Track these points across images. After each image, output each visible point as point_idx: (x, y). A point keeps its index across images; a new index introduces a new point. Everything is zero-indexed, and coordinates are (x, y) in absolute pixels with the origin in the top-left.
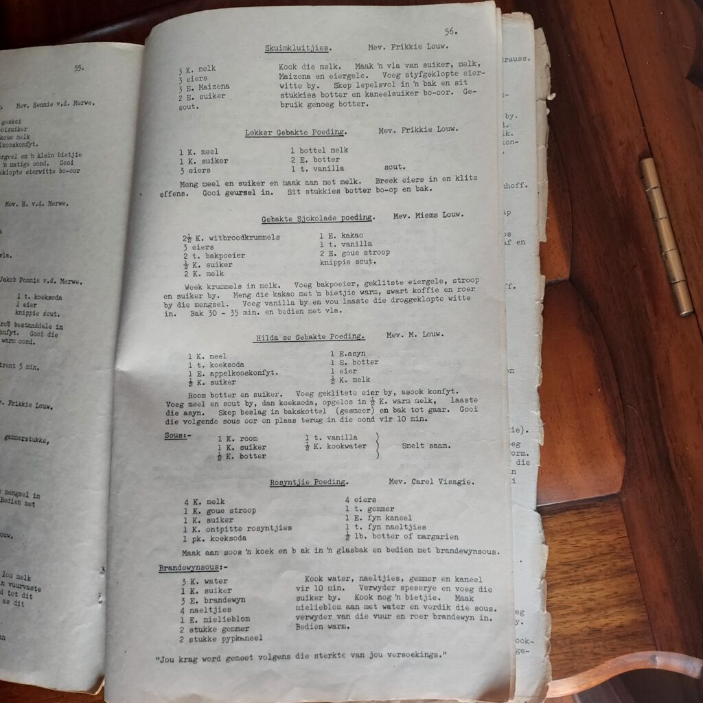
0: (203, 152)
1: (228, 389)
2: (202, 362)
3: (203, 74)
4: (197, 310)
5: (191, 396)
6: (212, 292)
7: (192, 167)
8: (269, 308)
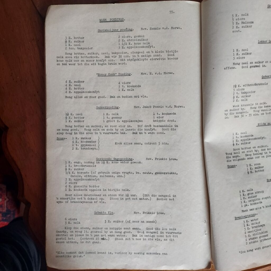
0: (243, 50)
1: (248, 146)
2: (238, 136)
3: (243, 17)
4: (237, 115)
5: (234, 150)
6: (243, 107)
7: (238, 56)
8: (262, 112)
